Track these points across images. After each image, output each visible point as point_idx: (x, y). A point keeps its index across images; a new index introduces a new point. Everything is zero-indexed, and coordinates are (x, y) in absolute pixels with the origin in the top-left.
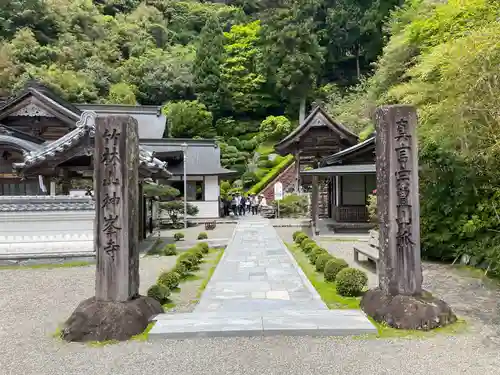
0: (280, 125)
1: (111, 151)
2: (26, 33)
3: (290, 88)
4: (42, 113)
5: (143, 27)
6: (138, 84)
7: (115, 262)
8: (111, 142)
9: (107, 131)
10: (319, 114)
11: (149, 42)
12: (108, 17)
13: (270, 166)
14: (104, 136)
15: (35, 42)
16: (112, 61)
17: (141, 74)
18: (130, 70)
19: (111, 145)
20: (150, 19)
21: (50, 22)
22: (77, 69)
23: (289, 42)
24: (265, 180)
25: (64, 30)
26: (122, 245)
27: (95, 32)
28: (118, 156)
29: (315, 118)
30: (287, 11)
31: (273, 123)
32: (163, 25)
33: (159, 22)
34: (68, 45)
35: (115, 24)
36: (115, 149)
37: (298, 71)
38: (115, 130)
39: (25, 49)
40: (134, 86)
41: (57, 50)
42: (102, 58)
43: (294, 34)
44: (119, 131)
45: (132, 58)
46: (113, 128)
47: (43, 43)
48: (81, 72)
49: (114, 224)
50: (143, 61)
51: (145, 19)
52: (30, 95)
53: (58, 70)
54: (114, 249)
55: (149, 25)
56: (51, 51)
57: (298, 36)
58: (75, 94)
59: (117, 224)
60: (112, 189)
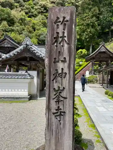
0: (84, 52)
1: (61, 35)
2: (5, 23)
3: (88, 40)
4: (9, 46)
5: (40, 22)
6: (38, 39)
7: (62, 126)
8: (61, 27)
9: (58, 18)
10: (103, 47)
11: (42, 26)
12: (30, 19)
13: (80, 66)
14: (55, 23)
15: (7, 26)
16: (30, 32)
17: (39, 36)
18: (36, 35)
19: (60, 29)
20: (42, 19)
21: (12, 20)
22: (20, 34)
23: (88, 25)
24: (79, 70)
25: (16, 22)
26: (67, 112)
27: (25, 23)
28: (66, 39)
29: (101, 49)
30: (87, 15)
31: (81, 52)
32: (46, 21)
33: (45, 20)
34: (17, 26)
35: (31, 21)
36: (64, 33)
37: (91, 34)
38: (64, 18)
39: (4, 27)
40: (37, 40)
41: (14, 28)
42: (27, 31)
43: (90, 22)
44: (68, 18)
45: (36, 31)
46: (63, 15)
47: (10, 26)
48: (21, 35)
49: (62, 94)
50: (40, 32)
51: (41, 19)
52: (6, 39)
53: (14, 34)
54: (61, 115)
55: (42, 21)
56: (12, 28)
57: (91, 22)
58: (19, 42)
59: (64, 94)
60: (60, 65)
